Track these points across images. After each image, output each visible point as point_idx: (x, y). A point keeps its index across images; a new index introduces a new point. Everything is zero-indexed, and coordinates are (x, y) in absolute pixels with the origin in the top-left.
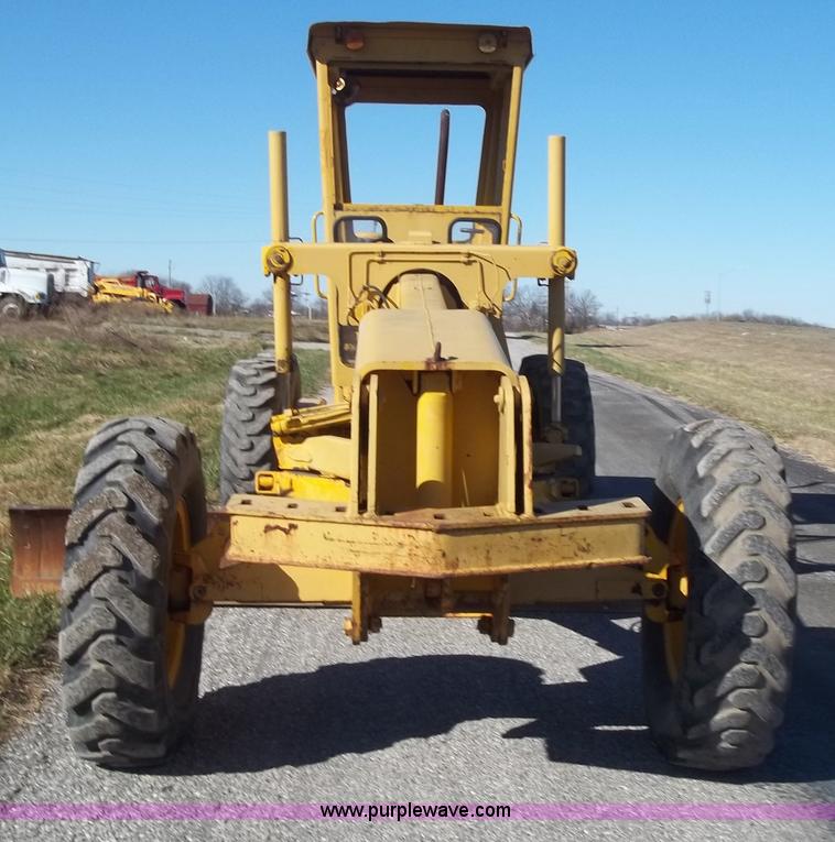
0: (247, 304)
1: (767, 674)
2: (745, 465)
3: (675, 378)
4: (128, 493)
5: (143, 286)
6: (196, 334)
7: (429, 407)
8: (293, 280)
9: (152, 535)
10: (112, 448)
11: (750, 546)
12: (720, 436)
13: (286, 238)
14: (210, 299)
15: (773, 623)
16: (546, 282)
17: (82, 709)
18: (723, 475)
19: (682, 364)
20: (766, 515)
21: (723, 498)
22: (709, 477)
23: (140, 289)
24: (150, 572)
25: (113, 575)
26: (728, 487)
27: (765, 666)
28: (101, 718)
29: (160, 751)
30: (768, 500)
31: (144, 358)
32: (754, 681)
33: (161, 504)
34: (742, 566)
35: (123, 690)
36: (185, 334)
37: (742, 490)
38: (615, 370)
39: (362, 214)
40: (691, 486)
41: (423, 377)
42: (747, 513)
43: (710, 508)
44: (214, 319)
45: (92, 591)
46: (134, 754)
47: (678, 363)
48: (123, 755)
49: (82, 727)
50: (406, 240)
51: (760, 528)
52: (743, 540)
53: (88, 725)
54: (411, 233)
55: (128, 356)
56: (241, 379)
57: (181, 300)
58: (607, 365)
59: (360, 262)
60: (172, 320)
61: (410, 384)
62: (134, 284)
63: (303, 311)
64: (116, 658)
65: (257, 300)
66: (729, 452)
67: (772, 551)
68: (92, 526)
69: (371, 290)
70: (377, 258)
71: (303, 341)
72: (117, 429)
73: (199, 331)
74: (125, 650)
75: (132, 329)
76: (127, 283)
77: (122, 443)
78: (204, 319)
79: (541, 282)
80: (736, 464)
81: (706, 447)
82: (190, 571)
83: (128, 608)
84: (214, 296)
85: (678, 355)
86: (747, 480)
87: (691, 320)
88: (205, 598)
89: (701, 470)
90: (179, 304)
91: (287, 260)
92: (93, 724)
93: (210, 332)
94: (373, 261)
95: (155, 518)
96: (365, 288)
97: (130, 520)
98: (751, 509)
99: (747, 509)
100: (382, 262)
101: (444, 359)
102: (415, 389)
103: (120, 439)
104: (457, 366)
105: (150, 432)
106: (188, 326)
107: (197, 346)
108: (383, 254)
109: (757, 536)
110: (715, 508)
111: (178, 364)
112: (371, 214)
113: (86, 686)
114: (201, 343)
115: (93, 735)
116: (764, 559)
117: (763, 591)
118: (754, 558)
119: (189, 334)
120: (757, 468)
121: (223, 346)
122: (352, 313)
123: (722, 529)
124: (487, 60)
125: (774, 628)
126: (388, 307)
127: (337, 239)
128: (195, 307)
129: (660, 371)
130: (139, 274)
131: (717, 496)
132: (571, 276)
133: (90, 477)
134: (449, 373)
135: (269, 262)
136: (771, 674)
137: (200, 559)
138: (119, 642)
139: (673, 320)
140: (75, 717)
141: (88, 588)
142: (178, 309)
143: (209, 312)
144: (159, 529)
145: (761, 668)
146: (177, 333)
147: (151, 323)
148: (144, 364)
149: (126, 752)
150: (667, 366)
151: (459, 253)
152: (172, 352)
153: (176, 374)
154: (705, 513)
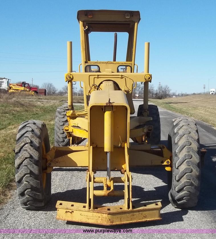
0: (57, 92)
1: (193, 182)
2: (186, 129)
3: (192, 112)
4: (30, 138)
5: (24, 87)
6: (42, 102)
7: (107, 115)
8: (73, 83)
9: (37, 149)
10: (25, 128)
11: (187, 150)
12: (181, 122)
13: (71, 71)
14: (45, 90)
15: (194, 169)
16: (143, 83)
17: (22, 194)
18: (181, 132)
19: (195, 108)
20: (192, 142)
21: (181, 138)
22: (177, 133)
23: (23, 88)
24: (37, 158)
25: (28, 159)
26: (182, 135)
27: (193, 180)
28: (27, 196)
29: (43, 204)
30: (192, 138)
31: (27, 109)
32: (190, 184)
33: (39, 141)
34: (185, 155)
35: (32, 188)
36: (39, 102)
37: (185, 136)
38: (173, 110)
39: (93, 64)
40: (173, 135)
41: (106, 107)
42: (187, 142)
43: (177, 141)
44: (47, 97)
45: (23, 164)
46: (36, 205)
47: (193, 108)
48: (33, 206)
49: (23, 199)
50: (105, 71)
51: (190, 145)
52: (185, 148)
53: (24, 198)
54: (106, 70)
55: (22, 108)
56: (60, 113)
57: (36, 91)
58: (171, 108)
59: (92, 78)
60: (34, 97)
61: (102, 109)
62: (21, 86)
63: (75, 94)
64: (30, 180)
65: (60, 90)
66: (183, 126)
67: (193, 151)
68: (22, 148)
69: (95, 85)
70: (96, 76)
71: (76, 103)
72: (26, 123)
73: (43, 100)
74: (32, 178)
75: (22, 100)
76: (19, 86)
77: (28, 127)
78: (44, 97)
79: (142, 83)
80: (184, 129)
81: (177, 125)
82: (47, 159)
83: (32, 167)
84: (46, 89)
85: (194, 105)
86: (187, 133)
87: (200, 94)
88: (51, 166)
89: (175, 131)
90: (36, 92)
91: (72, 77)
92: (25, 198)
93: (46, 101)
94: (96, 77)
95: (38, 145)
96: (93, 85)
97: (31, 146)
98: (188, 140)
99: (186, 141)
100: (98, 78)
101: (111, 103)
102: (104, 110)
103: (27, 126)
104: (114, 104)
105: (34, 124)
106: (39, 99)
107: (43, 105)
108: (98, 75)
109: (189, 147)
110: (178, 141)
111: (37, 111)
112: (95, 64)
113: (23, 188)
114: (44, 104)
115: (25, 201)
116: (191, 153)
117: (191, 161)
118: (188, 153)
119: (40, 101)
120: (190, 130)
121: (51, 105)
122: (90, 92)
123: (180, 146)
124: (127, 20)
125: (194, 170)
126: (99, 90)
127: (86, 71)
128: (41, 93)
129: (188, 110)
130: (23, 82)
131: (179, 138)
132: (150, 82)
133: (20, 135)
134: (112, 106)
135: (67, 78)
136: (194, 182)
137: (49, 157)
138: (31, 176)
139: (194, 94)
140: (21, 197)
141: (22, 163)
142: (36, 94)
143: (45, 94)
144: (39, 147)
145: (191, 181)
146: (36, 101)
147: (27, 98)
148: (27, 111)
149: (34, 205)
150: (190, 108)
151: (119, 75)
152: (35, 107)
153: (37, 114)
154: (176, 142)
